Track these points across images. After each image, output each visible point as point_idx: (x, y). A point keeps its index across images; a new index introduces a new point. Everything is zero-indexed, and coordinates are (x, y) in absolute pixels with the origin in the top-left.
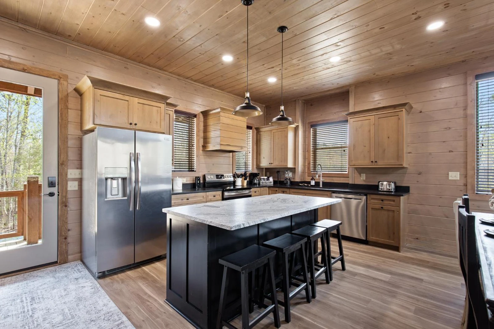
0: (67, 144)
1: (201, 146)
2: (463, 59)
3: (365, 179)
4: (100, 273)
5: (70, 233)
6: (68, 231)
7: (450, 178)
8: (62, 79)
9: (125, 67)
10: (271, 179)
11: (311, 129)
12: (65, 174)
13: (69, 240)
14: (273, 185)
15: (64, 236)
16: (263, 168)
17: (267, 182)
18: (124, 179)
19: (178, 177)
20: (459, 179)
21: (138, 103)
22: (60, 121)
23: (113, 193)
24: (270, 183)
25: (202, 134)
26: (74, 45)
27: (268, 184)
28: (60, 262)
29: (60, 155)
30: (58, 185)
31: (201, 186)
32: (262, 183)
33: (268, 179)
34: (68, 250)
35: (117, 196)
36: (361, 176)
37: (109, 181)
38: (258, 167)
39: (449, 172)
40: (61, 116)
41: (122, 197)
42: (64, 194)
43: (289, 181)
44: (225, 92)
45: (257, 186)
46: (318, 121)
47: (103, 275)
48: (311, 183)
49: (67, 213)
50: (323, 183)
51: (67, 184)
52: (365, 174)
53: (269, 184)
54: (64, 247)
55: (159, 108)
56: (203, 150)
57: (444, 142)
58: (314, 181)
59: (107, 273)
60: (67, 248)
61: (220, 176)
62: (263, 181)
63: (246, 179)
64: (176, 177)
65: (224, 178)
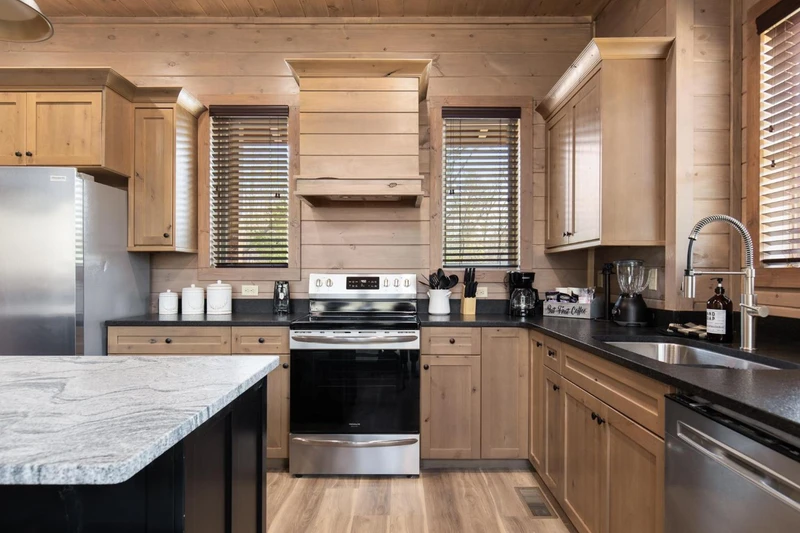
10: (585, 300)
11: (763, 34)
17: (571, 306)
19: (220, 282)
21: (38, 103)
24: (580, 311)
27: (570, 315)
32: (551, 311)
33: (575, 298)
38: (552, 252)
45: (523, 320)
48: (708, 322)
53: (575, 316)
55: (89, 106)
61: (364, 281)
62: (554, 303)
63: (470, 292)
64: (215, 281)
65: (378, 288)
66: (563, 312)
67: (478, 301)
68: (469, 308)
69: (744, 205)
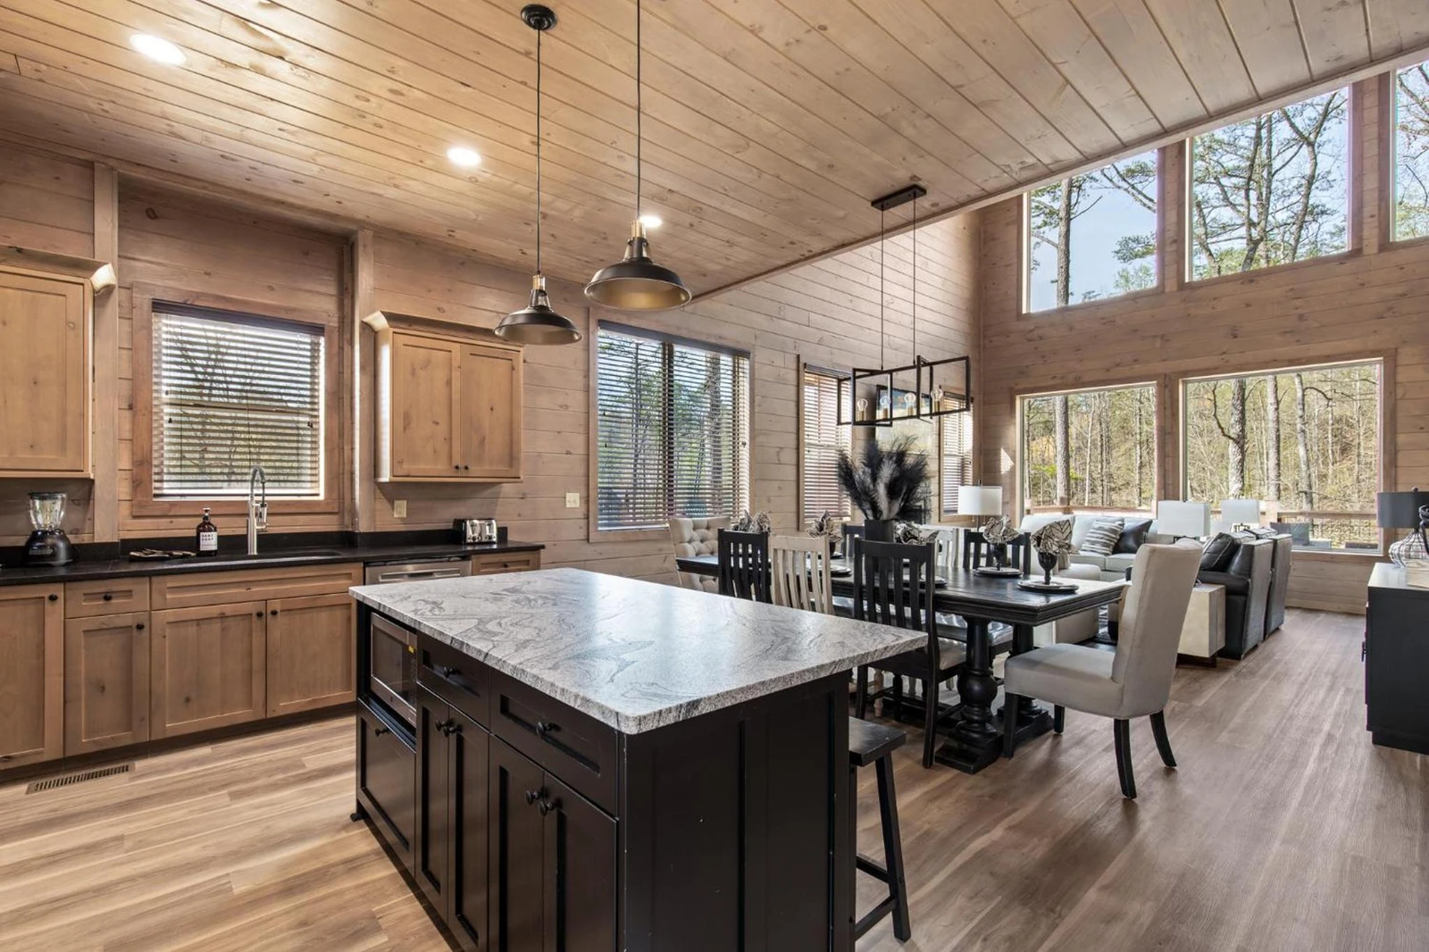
3: (405, 516)
7: (567, 507)
20: (579, 507)
36: (393, 509)
39: (568, 493)
43: (61, 545)
48: (202, 543)
50: (261, 538)
52: (405, 502)
57: (559, 433)
58: (213, 536)
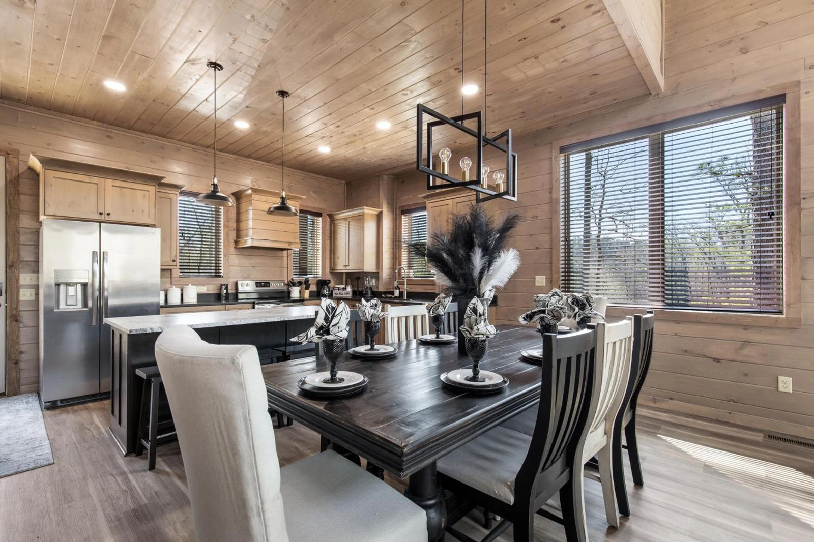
0: (19, 240)
1: (233, 241)
2: (549, 125)
4: (48, 402)
5: (23, 356)
6: (20, 354)
7: (537, 284)
8: (10, 155)
9: (107, 136)
10: (349, 289)
11: (403, 216)
12: (16, 278)
13: (22, 365)
14: (350, 298)
15: (15, 360)
16: (343, 273)
17: (344, 292)
18: (85, 285)
19: (190, 285)
20: (545, 285)
21: (113, 186)
22: (8, 210)
23: (69, 302)
24: (347, 294)
25: (233, 225)
26: (29, 110)
27: (343, 295)
28: (8, 394)
29: (9, 255)
30: (6, 293)
31: (231, 298)
32: (336, 294)
33: (345, 289)
34: (20, 379)
35: (75, 307)
37: (62, 288)
38: (333, 272)
39: (536, 276)
40: (10, 203)
41: (82, 308)
42: (14, 306)
43: (369, 292)
44: (273, 163)
46: (410, 205)
47: (53, 406)
48: (395, 293)
49: (19, 330)
50: (408, 293)
51: (19, 292)
53: (346, 295)
54: (14, 374)
55: (147, 192)
56: (236, 248)
57: (531, 235)
58: (398, 291)
59: (59, 404)
60: (18, 375)
61: (263, 284)
62: (337, 292)
63: (307, 288)
64: (188, 285)
65: (269, 287)
66: (342, 294)
67: (310, 292)
68: (307, 294)
69: (397, 261)
